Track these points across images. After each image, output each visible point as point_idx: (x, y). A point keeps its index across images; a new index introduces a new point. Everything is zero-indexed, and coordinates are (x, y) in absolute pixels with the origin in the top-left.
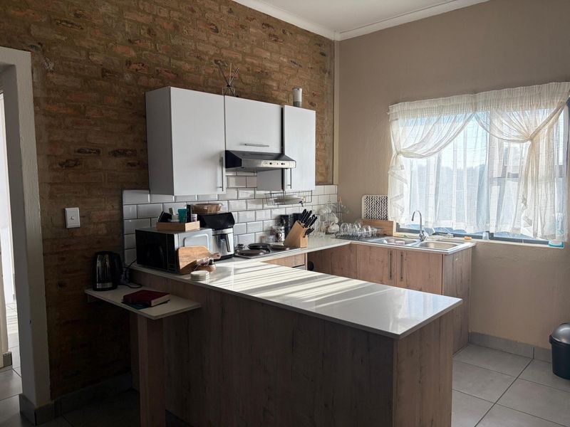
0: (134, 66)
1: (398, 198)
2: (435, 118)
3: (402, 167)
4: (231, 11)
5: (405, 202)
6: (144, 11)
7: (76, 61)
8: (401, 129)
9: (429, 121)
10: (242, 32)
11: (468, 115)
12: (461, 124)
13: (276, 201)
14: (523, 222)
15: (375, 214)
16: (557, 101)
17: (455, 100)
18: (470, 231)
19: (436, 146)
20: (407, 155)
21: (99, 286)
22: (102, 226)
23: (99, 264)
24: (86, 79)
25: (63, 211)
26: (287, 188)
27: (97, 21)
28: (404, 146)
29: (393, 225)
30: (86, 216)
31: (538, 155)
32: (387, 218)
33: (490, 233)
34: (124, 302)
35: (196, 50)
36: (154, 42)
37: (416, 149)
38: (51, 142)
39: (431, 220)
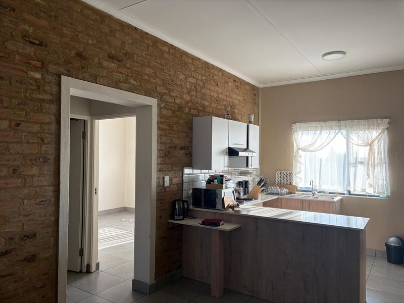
0: (189, 104)
1: (299, 173)
2: (318, 132)
3: (300, 156)
4: (222, 75)
5: (302, 175)
6: (193, 77)
7: (171, 103)
8: (300, 136)
9: (315, 133)
10: (226, 85)
11: (337, 131)
12: (332, 137)
13: (239, 173)
14: (367, 186)
15: (284, 181)
16: (382, 127)
17: (329, 123)
18: (340, 191)
19: (320, 146)
20: (304, 150)
21: (176, 217)
22: (176, 186)
23: (177, 207)
24: (173, 111)
25: (164, 178)
26: (250, 167)
27: (178, 83)
28: (302, 145)
29: (295, 187)
30: (171, 181)
31: (374, 153)
32: (291, 184)
33: (349, 192)
34: (203, 224)
35: (210, 95)
36: (196, 92)
37: (309, 147)
38: (161, 143)
39: (318, 185)
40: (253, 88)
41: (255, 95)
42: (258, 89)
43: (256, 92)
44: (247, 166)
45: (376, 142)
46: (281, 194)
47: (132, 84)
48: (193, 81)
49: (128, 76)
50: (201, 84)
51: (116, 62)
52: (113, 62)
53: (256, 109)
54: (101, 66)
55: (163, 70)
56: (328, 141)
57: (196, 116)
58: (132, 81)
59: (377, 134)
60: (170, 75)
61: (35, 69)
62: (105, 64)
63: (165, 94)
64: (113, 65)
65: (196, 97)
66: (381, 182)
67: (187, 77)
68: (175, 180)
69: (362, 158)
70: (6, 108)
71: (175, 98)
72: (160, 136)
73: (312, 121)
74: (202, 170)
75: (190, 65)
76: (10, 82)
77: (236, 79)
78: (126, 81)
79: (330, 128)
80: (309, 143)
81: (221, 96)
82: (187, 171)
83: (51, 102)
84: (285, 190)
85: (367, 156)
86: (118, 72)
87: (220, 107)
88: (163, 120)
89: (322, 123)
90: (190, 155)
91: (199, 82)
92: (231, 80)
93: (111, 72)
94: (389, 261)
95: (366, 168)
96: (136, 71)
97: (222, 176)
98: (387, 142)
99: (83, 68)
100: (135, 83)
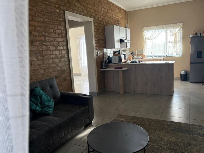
0: (103, 20)
1: (146, 49)
2: (154, 31)
3: (147, 42)
5: (147, 50)
7: (97, 20)
8: (146, 33)
9: (153, 31)
10: (115, 11)
11: (162, 30)
12: (160, 32)
13: (122, 51)
14: (174, 52)
15: (140, 54)
16: (180, 27)
17: (159, 26)
18: (163, 55)
19: (155, 37)
20: (148, 39)
21: (103, 68)
22: (101, 56)
23: (103, 64)
24: (98, 24)
25: (97, 52)
26: (127, 47)
27: (99, 11)
28: (147, 37)
29: (144, 56)
30: (100, 54)
31: (176, 38)
32: (143, 54)
33: (167, 55)
34: (115, 69)
35: (110, 16)
36: (105, 15)
37: (150, 38)
38: (95, 37)
39: (154, 53)
40: (125, 12)
41: (126, 15)
42: (127, 12)
43: (126, 14)
44: (126, 47)
45: (177, 33)
46: (140, 59)
47: (85, 12)
48: (104, 9)
49: (83, 9)
50: (107, 11)
51: (79, 3)
52: (78, 4)
53: (127, 21)
54: (75, 6)
55: (94, 6)
56: (158, 34)
57: (106, 25)
58: (85, 11)
59: (178, 30)
60: (96, 8)
61: (57, 8)
62: (76, 4)
63: (95, 16)
64: (79, 5)
65: (105, 17)
66: (179, 50)
67: (102, 8)
68: (101, 53)
69: (172, 41)
70: (52, 24)
71: (98, 17)
72: (95, 34)
73: (151, 26)
74: (110, 49)
75: (103, 3)
76: (51, 14)
77: (119, 8)
78: (83, 12)
79: (159, 29)
80: (150, 36)
81: (114, 16)
82: (105, 50)
83: (63, 21)
84: (141, 57)
85: (174, 40)
86: (80, 8)
87: (114, 21)
88: (95, 28)
89: (156, 27)
90: (105, 42)
91: (106, 10)
92: (117, 8)
93: (78, 8)
94: (181, 80)
95: (173, 45)
96: (85, 7)
97: (120, 51)
98: (182, 33)
99: (70, 7)
100: (86, 12)
